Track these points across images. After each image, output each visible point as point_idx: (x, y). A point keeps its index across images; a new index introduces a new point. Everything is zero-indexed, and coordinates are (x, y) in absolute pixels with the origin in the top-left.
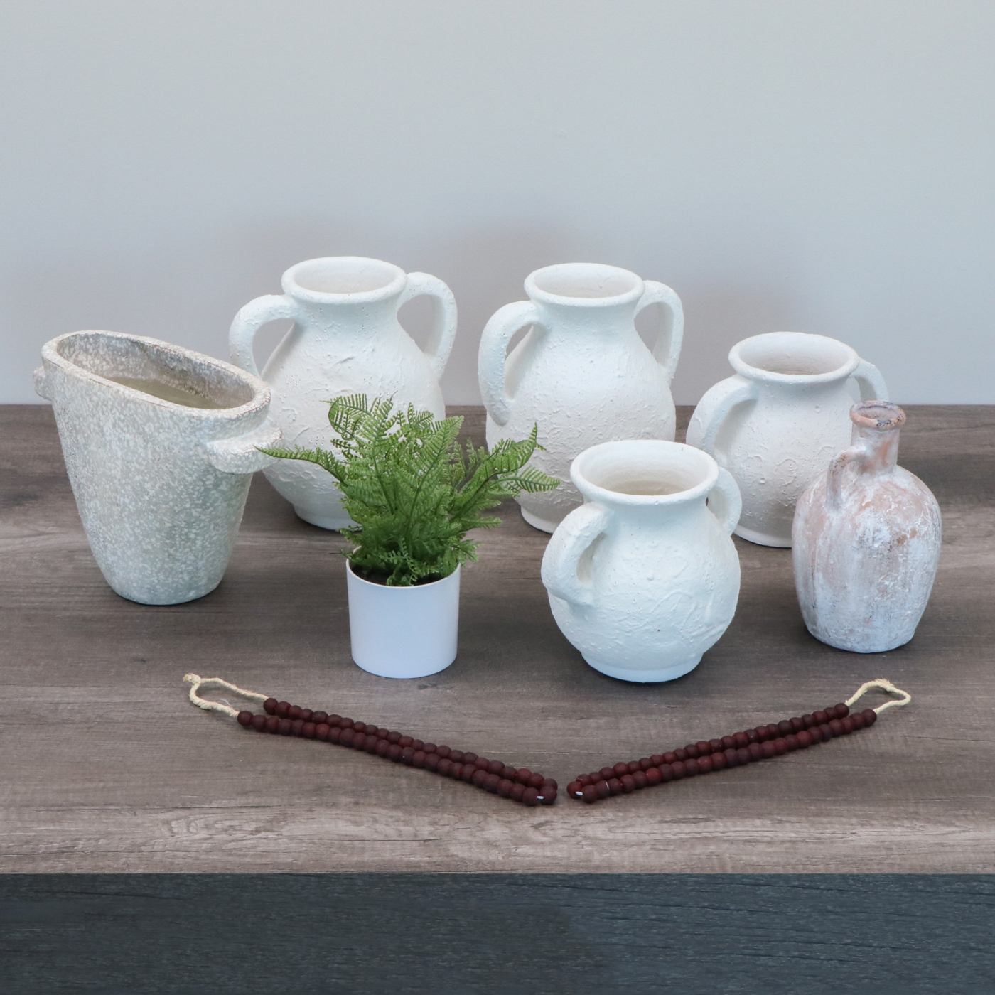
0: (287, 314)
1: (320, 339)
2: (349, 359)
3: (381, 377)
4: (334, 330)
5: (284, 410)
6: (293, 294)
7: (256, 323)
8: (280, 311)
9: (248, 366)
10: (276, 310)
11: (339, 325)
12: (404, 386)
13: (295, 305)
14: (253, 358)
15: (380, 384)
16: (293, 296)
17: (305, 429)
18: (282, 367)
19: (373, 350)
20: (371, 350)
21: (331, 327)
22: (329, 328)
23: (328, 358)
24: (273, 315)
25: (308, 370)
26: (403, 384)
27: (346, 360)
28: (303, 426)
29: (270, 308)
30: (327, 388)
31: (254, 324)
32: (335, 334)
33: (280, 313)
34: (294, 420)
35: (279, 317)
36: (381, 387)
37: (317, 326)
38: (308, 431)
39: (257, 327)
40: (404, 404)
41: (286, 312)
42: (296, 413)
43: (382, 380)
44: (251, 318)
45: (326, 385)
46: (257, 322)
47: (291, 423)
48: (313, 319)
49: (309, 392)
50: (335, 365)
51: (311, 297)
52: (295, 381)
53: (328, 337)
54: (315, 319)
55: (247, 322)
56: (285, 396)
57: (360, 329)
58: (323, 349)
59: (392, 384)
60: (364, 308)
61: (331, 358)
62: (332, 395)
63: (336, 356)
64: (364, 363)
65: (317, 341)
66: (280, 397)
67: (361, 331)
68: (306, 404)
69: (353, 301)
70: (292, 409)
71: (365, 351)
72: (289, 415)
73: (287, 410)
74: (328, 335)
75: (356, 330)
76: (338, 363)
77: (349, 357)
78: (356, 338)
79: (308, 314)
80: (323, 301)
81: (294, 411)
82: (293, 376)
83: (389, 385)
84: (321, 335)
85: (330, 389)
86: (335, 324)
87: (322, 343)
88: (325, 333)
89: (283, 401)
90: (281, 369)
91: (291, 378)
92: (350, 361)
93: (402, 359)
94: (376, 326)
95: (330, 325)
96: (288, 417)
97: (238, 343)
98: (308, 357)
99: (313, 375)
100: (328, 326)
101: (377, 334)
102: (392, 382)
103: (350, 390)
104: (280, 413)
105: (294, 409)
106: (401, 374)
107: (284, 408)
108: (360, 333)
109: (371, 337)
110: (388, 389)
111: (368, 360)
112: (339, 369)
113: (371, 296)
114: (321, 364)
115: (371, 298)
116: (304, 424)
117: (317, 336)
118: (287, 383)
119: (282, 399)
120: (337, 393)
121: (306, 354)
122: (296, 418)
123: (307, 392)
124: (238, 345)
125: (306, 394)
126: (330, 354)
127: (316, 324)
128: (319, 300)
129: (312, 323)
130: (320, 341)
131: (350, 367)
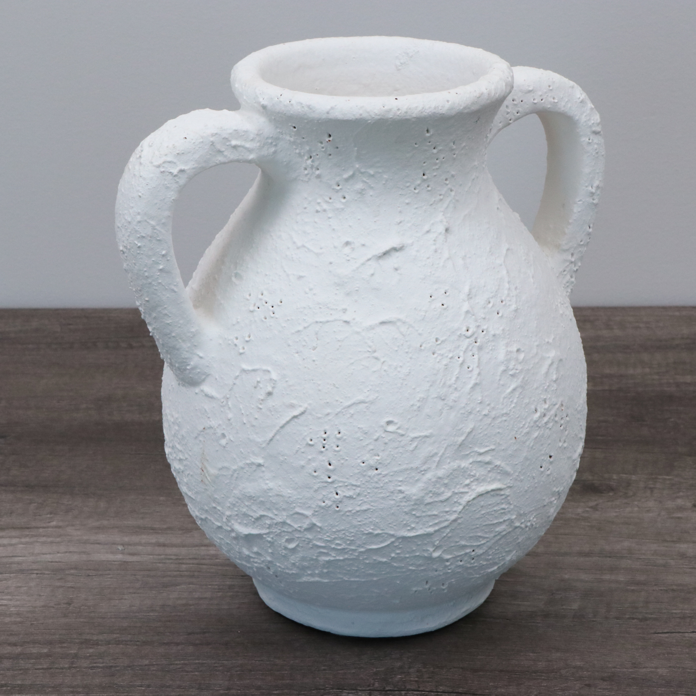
0: (250, 151)
1: (325, 206)
2: (395, 249)
3: (466, 289)
4: (359, 186)
5: (244, 371)
7: (182, 171)
8: (234, 143)
9: (161, 270)
10: (226, 139)
11: (372, 172)
12: (516, 310)
13: (269, 129)
14: (172, 252)
15: (466, 307)
17: (296, 413)
18: (237, 275)
19: (447, 230)
20: (441, 229)
21: (352, 177)
22: (347, 180)
23: (347, 250)
24: (220, 152)
25: (300, 277)
26: (513, 307)
27: (385, 254)
28: (292, 406)
29: (213, 135)
30: (346, 318)
31: (175, 171)
32: (361, 192)
33: (235, 147)
34: (270, 394)
35: (231, 155)
36: (467, 312)
37: (319, 177)
38: (302, 418)
39: (182, 180)
40: (518, 350)
41: (248, 145)
42: (274, 376)
43: (470, 296)
44: (169, 159)
45: (345, 311)
46: (183, 168)
47: (262, 400)
48: (309, 162)
49: (305, 328)
50: (363, 264)
51: (309, 107)
52: (269, 305)
53: (343, 201)
54: (313, 161)
55: (159, 166)
56: (247, 339)
57: (419, 182)
58: (334, 230)
59: (490, 305)
60: (432, 132)
61: (353, 249)
62: (358, 333)
63: (363, 245)
64: (428, 258)
65: (317, 212)
66: (236, 341)
67: (419, 185)
68: (296, 355)
69: (406, 112)
70: (265, 368)
71: (428, 232)
72: (258, 382)
73: (254, 370)
74: (345, 198)
75: (408, 184)
76: (369, 260)
77: (395, 246)
78: (407, 201)
79: (297, 151)
80: (337, 114)
81: (269, 371)
82: (265, 293)
83: (484, 308)
84: (327, 199)
85: (354, 319)
86: (363, 170)
87: (330, 215)
88: (337, 191)
89: (241, 351)
90: (234, 279)
91: (260, 296)
92: (397, 254)
93: (508, 250)
94: (453, 176)
95: (351, 173)
96: (255, 387)
97: (139, 218)
98: (298, 248)
99: (311, 290)
100: (345, 176)
101: (453, 193)
102: (492, 301)
103: (399, 320)
104: (236, 378)
105: (269, 369)
106: (509, 282)
107: (245, 366)
108: (416, 191)
109: (441, 200)
110: (484, 319)
111: (436, 251)
112: (373, 275)
113: (448, 101)
114: (331, 263)
115: (447, 106)
116: (294, 402)
117: (319, 201)
118: (252, 308)
119: (241, 347)
120: (372, 328)
121: (294, 243)
122: (273, 388)
123: (300, 328)
124: (139, 222)
125: (299, 331)
126: (349, 240)
127: (318, 172)
128: (328, 113)
129: (306, 172)
130: (325, 211)
131: (396, 269)
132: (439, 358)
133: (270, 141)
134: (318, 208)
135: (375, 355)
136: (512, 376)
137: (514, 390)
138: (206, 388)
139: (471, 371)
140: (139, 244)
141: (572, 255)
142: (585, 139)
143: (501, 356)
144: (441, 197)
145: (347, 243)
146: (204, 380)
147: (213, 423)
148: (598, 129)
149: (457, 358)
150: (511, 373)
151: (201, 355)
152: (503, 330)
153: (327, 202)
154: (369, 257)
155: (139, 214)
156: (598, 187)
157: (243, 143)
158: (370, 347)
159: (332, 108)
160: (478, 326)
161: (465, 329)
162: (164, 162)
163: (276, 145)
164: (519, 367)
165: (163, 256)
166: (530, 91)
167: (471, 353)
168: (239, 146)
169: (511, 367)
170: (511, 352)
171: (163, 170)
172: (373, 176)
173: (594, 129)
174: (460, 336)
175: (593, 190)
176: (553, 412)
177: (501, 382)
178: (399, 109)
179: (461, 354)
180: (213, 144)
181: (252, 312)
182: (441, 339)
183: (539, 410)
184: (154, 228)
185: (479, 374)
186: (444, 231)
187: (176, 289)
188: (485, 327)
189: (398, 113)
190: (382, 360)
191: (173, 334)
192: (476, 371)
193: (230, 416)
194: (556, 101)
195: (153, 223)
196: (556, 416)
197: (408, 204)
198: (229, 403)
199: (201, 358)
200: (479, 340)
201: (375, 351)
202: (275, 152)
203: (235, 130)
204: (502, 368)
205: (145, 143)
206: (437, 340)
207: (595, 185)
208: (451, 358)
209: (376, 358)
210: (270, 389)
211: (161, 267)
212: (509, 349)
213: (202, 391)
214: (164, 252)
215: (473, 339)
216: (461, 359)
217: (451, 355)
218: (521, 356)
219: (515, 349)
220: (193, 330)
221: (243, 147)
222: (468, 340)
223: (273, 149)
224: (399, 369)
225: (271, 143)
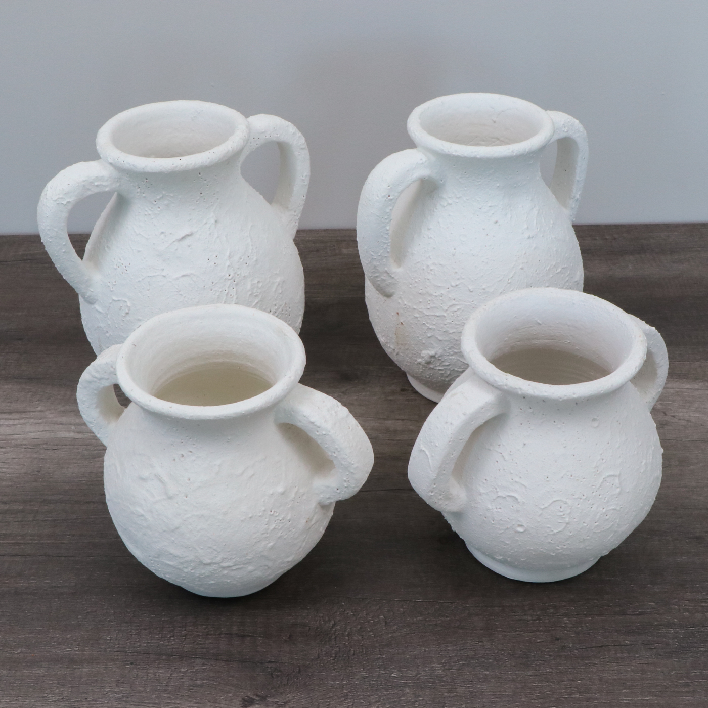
0: (106, 186)
1: (150, 212)
2: (188, 235)
3: (228, 254)
4: (166, 202)
5: (114, 300)
6: (111, 161)
7: (68, 202)
8: (96, 184)
9: (64, 252)
10: (92, 182)
11: (172, 195)
12: (257, 261)
13: (115, 174)
15: (228, 263)
16: (111, 164)
18: (108, 247)
19: (216, 221)
20: (213, 221)
22: (159, 199)
23: (162, 236)
24: (89, 189)
25: (139, 251)
26: (255, 259)
27: (183, 238)
29: (84, 181)
30: (164, 274)
31: (65, 203)
32: (168, 205)
33: (97, 186)
34: (127, 313)
35: (96, 190)
36: (229, 266)
37: (144, 197)
39: (70, 207)
40: (259, 282)
41: (104, 183)
42: (129, 304)
43: (230, 257)
44: (61, 196)
45: (163, 270)
46: (68, 200)
47: (124, 316)
48: (139, 190)
49: (143, 279)
50: (171, 244)
51: (133, 165)
52: (124, 266)
53: (159, 209)
54: (140, 190)
55: (56, 201)
56: (114, 283)
57: (198, 198)
58: (155, 225)
59: (242, 260)
60: (201, 174)
61: (165, 236)
62: (170, 282)
63: (171, 234)
64: (206, 238)
65: (146, 215)
66: (109, 284)
67: (199, 199)
68: (140, 294)
69: (186, 167)
70: (124, 299)
71: (206, 223)
72: (121, 307)
73: (118, 301)
74: (159, 208)
75: (193, 200)
76: (174, 242)
77: (187, 233)
78: (193, 208)
79: (132, 184)
80: (148, 170)
81: (126, 302)
82: (121, 259)
83: (238, 262)
84: (150, 209)
85: (168, 274)
86: (167, 195)
87: (152, 217)
88: (155, 205)
89: (112, 290)
90: (106, 249)
91: (119, 261)
92: (190, 237)
93: (252, 226)
94: (218, 192)
95: (161, 196)
96: (120, 309)
97: (48, 228)
98: (137, 235)
99: (145, 258)
100: (158, 197)
101: (219, 201)
102: (242, 258)
103: (192, 274)
104: (110, 303)
105: (126, 300)
106: (252, 245)
107: (115, 298)
108: (198, 202)
109: (212, 205)
110: (238, 268)
111: (210, 234)
112: (176, 250)
113: (209, 158)
114: (154, 244)
115: (208, 161)
116: (140, 318)
117: (146, 209)
118: (115, 267)
119: (111, 287)
120: (177, 279)
121: (135, 232)
122: (129, 310)
123: (140, 279)
124: (49, 230)
125: (139, 281)
126: (163, 231)
127: (144, 195)
128: (143, 169)
129: (138, 194)
130: (149, 215)
131: (189, 246)
132: (214, 292)
133: (116, 180)
134: (146, 213)
135: (180, 293)
136: (255, 296)
137: (257, 303)
138: (97, 307)
139: (233, 297)
140: (50, 241)
141: (295, 212)
142: (296, 153)
143: (249, 287)
144: (212, 204)
145: (162, 233)
146: (95, 302)
147: (102, 325)
148: (304, 147)
149: (224, 291)
150: (255, 295)
151: (92, 290)
152: (249, 273)
153: (150, 210)
154: (174, 240)
155: (48, 226)
156: (306, 176)
157: (101, 183)
158: (177, 289)
159: (145, 166)
160: (235, 273)
161: (228, 275)
162: (59, 198)
163: (120, 182)
164: (259, 291)
165: (64, 245)
166: (263, 132)
167: (232, 288)
168: (100, 185)
169: (255, 291)
170: (254, 284)
171: (58, 202)
172: (173, 197)
173: (301, 147)
174: (226, 279)
175: (304, 178)
176: (280, 309)
177: (250, 300)
178: (181, 166)
179: (226, 289)
180: (84, 186)
181: (116, 269)
182: (216, 282)
183: (272, 310)
184: (57, 232)
185: (237, 298)
186: (214, 223)
187: (73, 260)
188: (239, 273)
189: (182, 167)
190: (184, 295)
191: (76, 282)
192: (235, 297)
193: (109, 323)
194: (278, 136)
195: (56, 230)
196: (282, 311)
197: (193, 210)
198: (108, 316)
199: (92, 292)
200: (236, 280)
201: (180, 291)
202: (120, 185)
203: (97, 177)
204: (250, 293)
205: (49, 185)
206: (213, 283)
207: (305, 175)
208: (221, 292)
209: (181, 295)
210: (127, 311)
211: (64, 251)
212: (254, 282)
213: (95, 308)
214: (64, 243)
215: (232, 280)
216: (226, 292)
217: (221, 290)
218: (260, 285)
219: (256, 282)
220: (86, 279)
221: (102, 185)
222: (230, 281)
223: (118, 184)
224: (193, 300)
225: (117, 181)
